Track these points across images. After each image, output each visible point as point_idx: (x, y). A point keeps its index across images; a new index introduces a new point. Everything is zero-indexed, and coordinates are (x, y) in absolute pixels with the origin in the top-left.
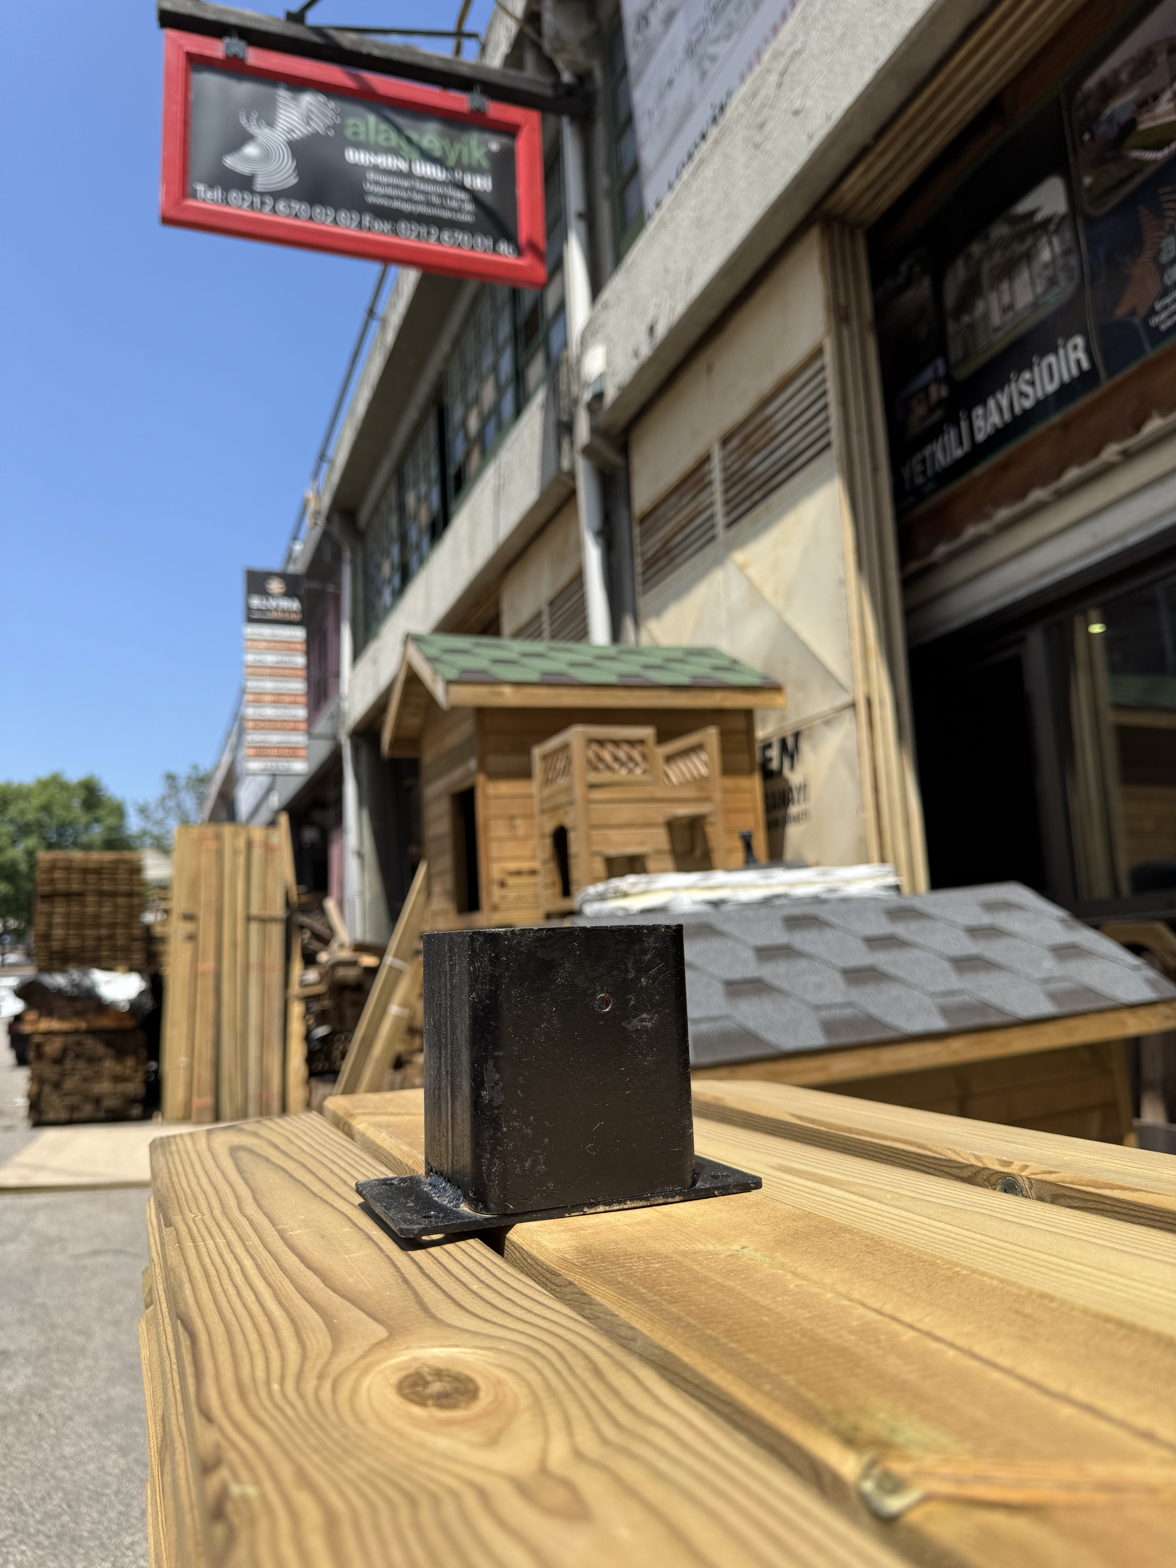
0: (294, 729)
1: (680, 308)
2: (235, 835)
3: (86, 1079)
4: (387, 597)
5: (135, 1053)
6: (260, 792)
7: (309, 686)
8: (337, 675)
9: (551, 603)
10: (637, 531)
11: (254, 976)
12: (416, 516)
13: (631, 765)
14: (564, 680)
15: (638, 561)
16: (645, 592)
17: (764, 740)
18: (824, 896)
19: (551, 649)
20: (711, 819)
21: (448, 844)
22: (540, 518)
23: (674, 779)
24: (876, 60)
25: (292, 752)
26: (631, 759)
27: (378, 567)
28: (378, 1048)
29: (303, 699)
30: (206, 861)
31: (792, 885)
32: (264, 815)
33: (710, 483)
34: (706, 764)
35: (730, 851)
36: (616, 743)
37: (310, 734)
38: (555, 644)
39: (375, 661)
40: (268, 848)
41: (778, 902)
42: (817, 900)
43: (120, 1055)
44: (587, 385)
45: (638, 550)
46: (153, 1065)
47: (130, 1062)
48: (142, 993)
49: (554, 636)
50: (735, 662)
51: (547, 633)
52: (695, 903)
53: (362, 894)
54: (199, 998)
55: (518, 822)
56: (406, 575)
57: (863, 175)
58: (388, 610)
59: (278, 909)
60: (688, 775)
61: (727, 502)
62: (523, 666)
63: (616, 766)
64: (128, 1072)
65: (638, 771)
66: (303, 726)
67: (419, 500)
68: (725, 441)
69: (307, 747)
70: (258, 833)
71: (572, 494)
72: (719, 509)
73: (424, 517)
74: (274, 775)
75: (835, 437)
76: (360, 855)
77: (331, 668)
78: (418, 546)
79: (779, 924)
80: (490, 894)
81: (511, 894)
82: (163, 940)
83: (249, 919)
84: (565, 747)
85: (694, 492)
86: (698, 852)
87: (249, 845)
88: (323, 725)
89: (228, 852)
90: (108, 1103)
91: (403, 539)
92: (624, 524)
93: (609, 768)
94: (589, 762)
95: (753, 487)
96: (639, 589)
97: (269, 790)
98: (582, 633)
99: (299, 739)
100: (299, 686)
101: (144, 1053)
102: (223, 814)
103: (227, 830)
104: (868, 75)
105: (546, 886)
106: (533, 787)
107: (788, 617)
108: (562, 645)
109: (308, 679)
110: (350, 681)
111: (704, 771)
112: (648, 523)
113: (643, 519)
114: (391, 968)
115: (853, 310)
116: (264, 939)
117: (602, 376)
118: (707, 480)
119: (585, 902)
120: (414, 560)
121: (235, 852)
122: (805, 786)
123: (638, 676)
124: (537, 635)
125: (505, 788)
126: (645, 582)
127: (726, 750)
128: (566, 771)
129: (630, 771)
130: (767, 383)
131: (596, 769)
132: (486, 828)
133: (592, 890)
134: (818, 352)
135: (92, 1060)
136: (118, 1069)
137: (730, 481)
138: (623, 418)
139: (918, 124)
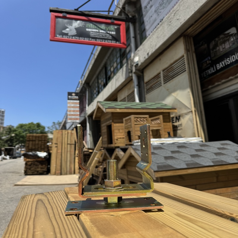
0: (77, 116)
1: (154, 50)
2: (65, 131)
3: (35, 168)
4: (95, 96)
5: (45, 164)
6: (71, 125)
7: (80, 109)
8: (85, 107)
9: (128, 96)
10: (145, 85)
11: (69, 153)
12: (101, 83)
13: (144, 121)
14: (130, 108)
15: (145, 89)
16: (147, 94)
17: (172, 117)
18: (186, 142)
19: (127, 103)
20: (161, 130)
21: (106, 133)
22: (125, 83)
23: (153, 123)
24: (195, 10)
25: (77, 119)
26: (144, 120)
27: (94, 91)
28: (92, 165)
29: (79, 111)
30: (60, 135)
31: (179, 141)
32: (71, 128)
33: (160, 77)
34: (160, 121)
35: (165, 135)
36: (141, 118)
37: (80, 116)
38: (128, 102)
39: (93, 105)
40: (72, 133)
41: (176, 143)
42: (184, 143)
43: (42, 165)
44: (135, 63)
45: (145, 88)
46: (49, 166)
47: (44, 166)
48: (47, 155)
49: (128, 101)
50: (166, 105)
51: (127, 101)
52: (158, 143)
53: (90, 140)
54: (58, 156)
55: (120, 130)
56: (99, 92)
57: (192, 28)
58: (95, 98)
59: (74, 143)
60: (156, 123)
61: (164, 80)
62: (121, 106)
63: (141, 121)
64: (44, 167)
65: (145, 122)
66: (79, 115)
67: (101, 81)
68: (163, 71)
69: (80, 118)
70: (70, 131)
71: (132, 79)
72: (162, 81)
73: (102, 84)
74: (73, 123)
75: (187, 69)
76: (90, 134)
77: (84, 106)
78: (101, 88)
79: (176, 147)
80: (115, 141)
81: (119, 141)
82: (51, 147)
83: (68, 144)
84: (130, 118)
85: (157, 79)
86: (158, 135)
87: (68, 133)
88: (83, 115)
89: (64, 134)
90: (40, 172)
91: (98, 87)
92: (143, 84)
93: (139, 121)
94: (135, 121)
95: (170, 77)
96: (146, 94)
97: (72, 125)
98: (134, 100)
99: (78, 117)
100: (78, 109)
101: (47, 164)
102: (64, 128)
103: (64, 131)
104: (193, 13)
105: (126, 140)
106: (123, 125)
107: (177, 98)
108: (130, 102)
109: (80, 108)
110: (88, 109)
111: (159, 122)
112: (147, 83)
113: (146, 83)
114: (95, 152)
115: (190, 49)
116: (71, 147)
117: (138, 61)
118: (160, 76)
119: (134, 143)
120: (100, 90)
121: (65, 134)
122: (181, 124)
123: (145, 107)
124: (125, 101)
125: (117, 125)
126: (147, 93)
127: (164, 119)
128: (130, 122)
129: (144, 122)
130: (172, 61)
131: (136, 122)
132: (114, 131)
133: (135, 141)
134: (183, 56)
135: (36, 165)
136: (42, 167)
137: (164, 77)
138: (142, 68)
139: (204, 20)
